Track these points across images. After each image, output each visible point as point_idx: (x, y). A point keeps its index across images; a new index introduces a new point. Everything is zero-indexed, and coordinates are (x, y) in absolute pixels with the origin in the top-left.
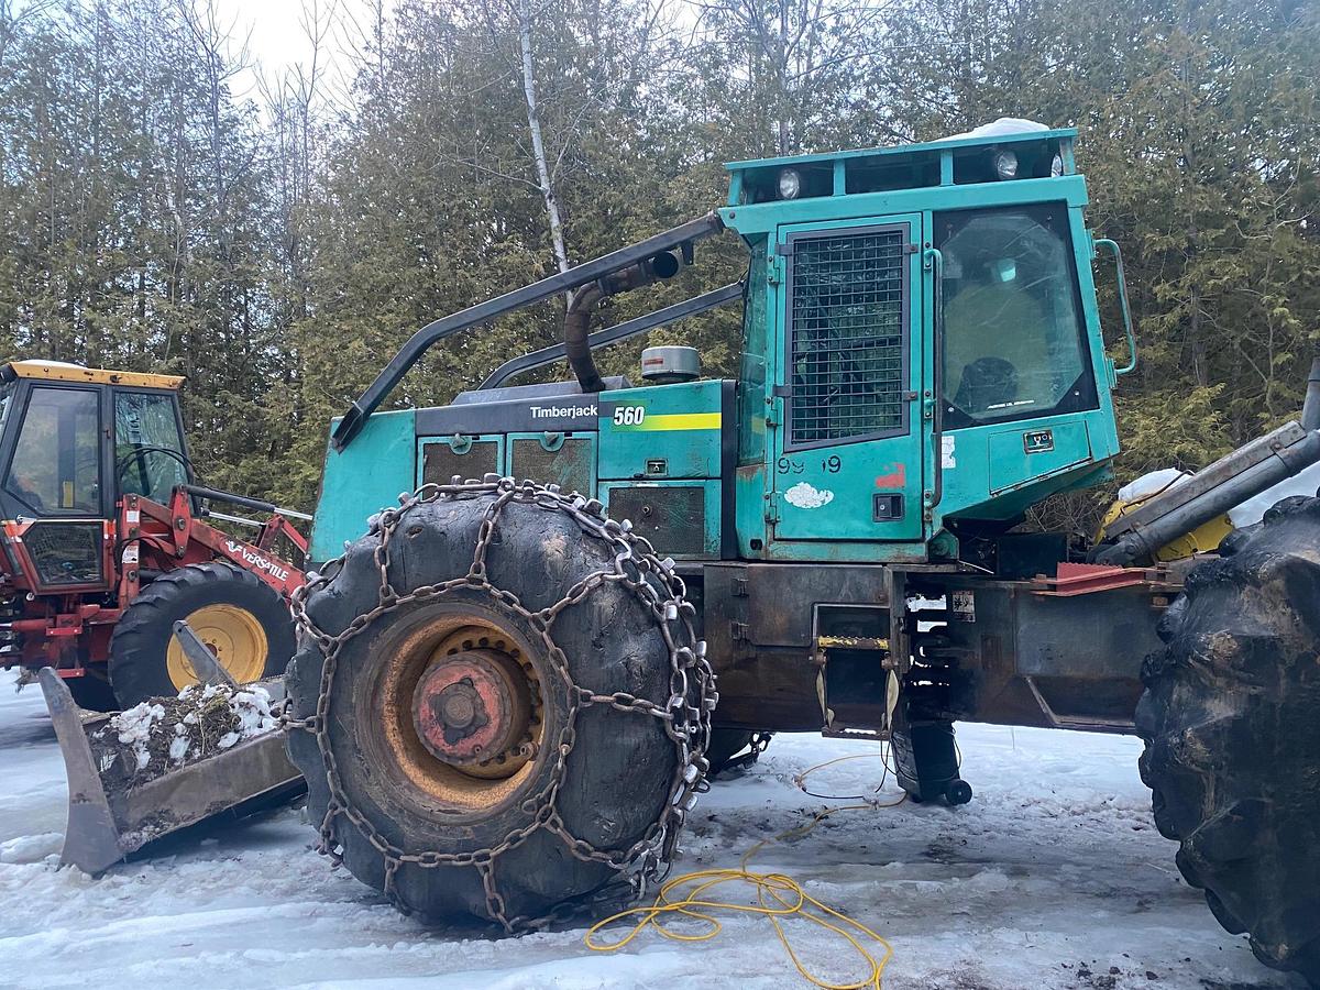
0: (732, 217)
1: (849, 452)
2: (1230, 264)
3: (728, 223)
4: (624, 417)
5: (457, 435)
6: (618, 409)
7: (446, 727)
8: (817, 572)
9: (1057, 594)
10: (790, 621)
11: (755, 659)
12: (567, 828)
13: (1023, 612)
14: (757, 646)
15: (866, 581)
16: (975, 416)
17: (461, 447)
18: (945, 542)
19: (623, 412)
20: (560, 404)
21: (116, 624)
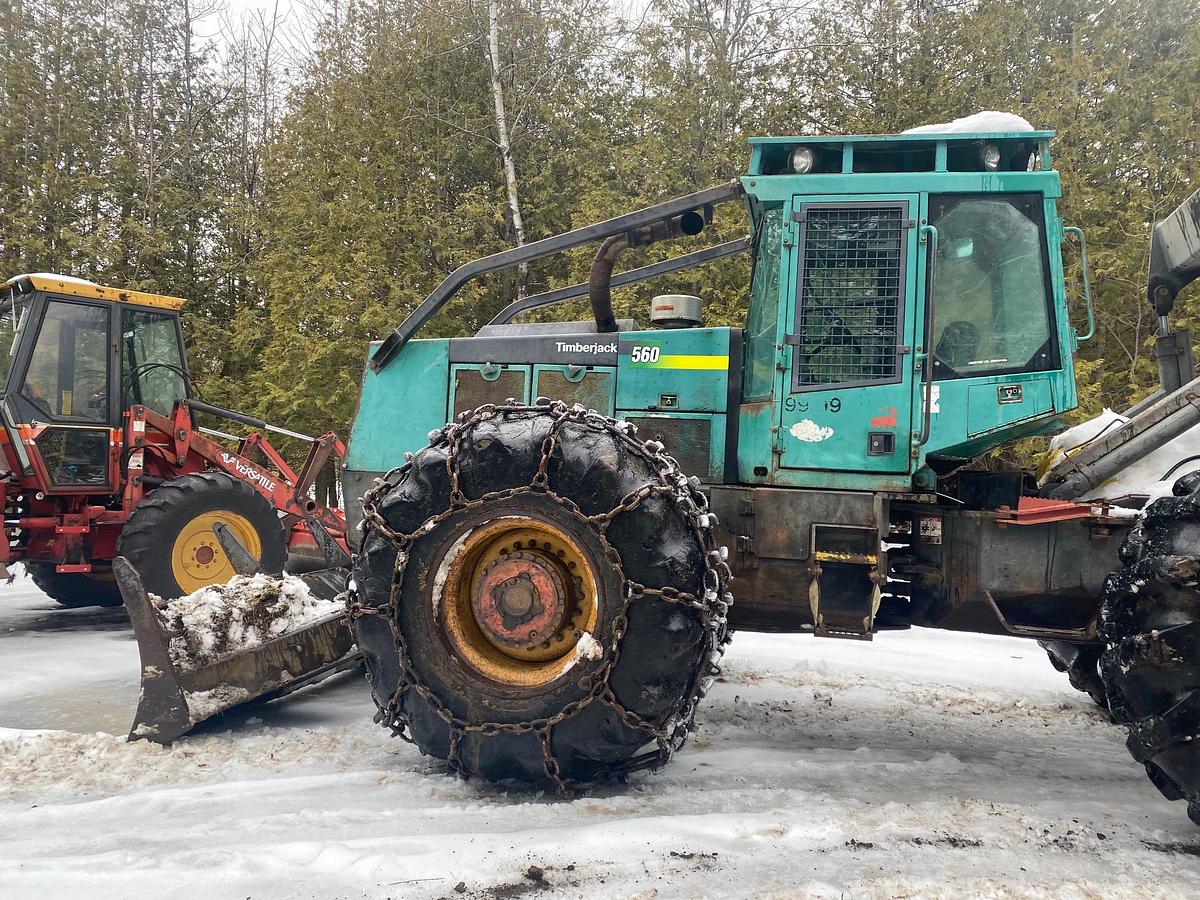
0: (753, 185)
1: (849, 396)
2: (1112, 256)
3: (749, 190)
4: (641, 355)
5: (488, 363)
6: (636, 348)
7: (505, 615)
8: (817, 497)
9: (1019, 522)
10: (789, 537)
11: (757, 569)
12: (618, 701)
13: (986, 536)
14: (760, 558)
15: (858, 505)
16: (957, 369)
17: (490, 374)
18: (926, 475)
19: (640, 351)
20: (582, 341)
21: (124, 524)
